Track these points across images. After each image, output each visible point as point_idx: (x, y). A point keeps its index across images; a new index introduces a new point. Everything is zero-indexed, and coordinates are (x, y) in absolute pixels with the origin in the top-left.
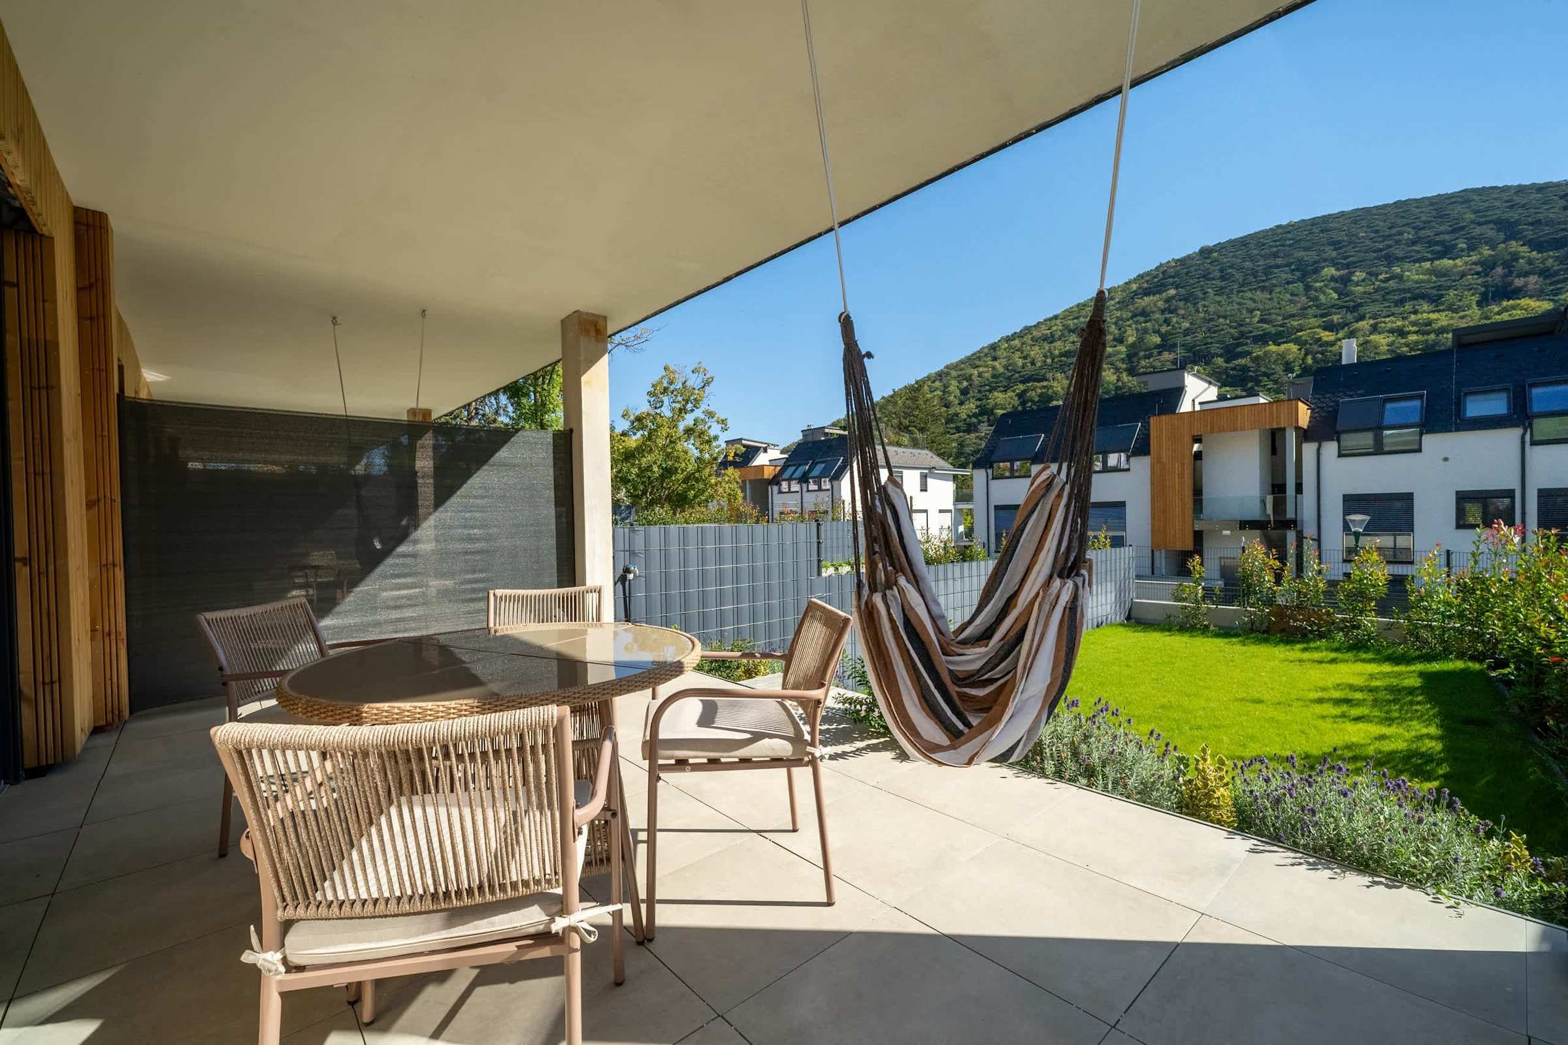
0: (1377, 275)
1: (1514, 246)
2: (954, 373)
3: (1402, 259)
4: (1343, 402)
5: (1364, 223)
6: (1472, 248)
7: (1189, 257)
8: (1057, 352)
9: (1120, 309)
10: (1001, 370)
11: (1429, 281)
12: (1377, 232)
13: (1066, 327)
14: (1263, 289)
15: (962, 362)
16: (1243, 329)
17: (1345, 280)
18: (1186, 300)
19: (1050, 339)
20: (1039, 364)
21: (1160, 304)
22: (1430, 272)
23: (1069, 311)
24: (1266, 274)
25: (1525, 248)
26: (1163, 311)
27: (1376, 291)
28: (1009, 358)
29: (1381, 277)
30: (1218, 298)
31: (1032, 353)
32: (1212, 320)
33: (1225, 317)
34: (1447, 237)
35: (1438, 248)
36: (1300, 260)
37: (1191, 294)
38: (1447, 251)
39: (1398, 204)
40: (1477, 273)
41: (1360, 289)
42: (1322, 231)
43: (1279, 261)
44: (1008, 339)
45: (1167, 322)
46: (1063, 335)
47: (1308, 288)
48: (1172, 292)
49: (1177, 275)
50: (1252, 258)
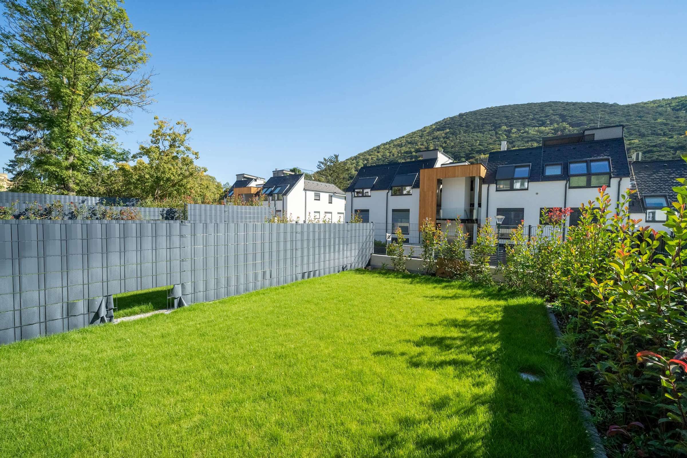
0: (520, 131)
1: (565, 124)
2: (362, 157)
3: (529, 125)
4: (500, 167)
5: (517, 110)
6: (551, 124)
7: (455, 117)
8: (403, 151)
9: (428, 136)
10: (380, 157)
11: (537, 135)
12: (521, 114)
13: (407, 141)
14: (481, 132)
15: (365, 153)
16: (473, 147)
17: (509, 132)
18: (453, 134)
19: (401, 146)
20: (395, 156)
21: (443, 135)
22: (538, 131)
23: (409, 135)
24: (482, 127)
25: (568, 126)
26: (444, 138)
27: (520, 136)
28: (384, 152)
29: (521, 131)
30: (464, 134)
31: (393, 151)
32: (462, 143)
33: (467, 142)
34: (544, 119)
35: (540, 122)
36: (494, 122)
37: (455, 132)
38: (543, 124)
39: (528, 104)
40: (552, 133)
41: (514, 135)
42: (503, 112)
43: (487, 122)
44: (384, 144)
45: (445, 142)
46: (405, 145)
47: (496, 133)
48: (448, 130)
49: (450, 123)
50: (477, 119)
